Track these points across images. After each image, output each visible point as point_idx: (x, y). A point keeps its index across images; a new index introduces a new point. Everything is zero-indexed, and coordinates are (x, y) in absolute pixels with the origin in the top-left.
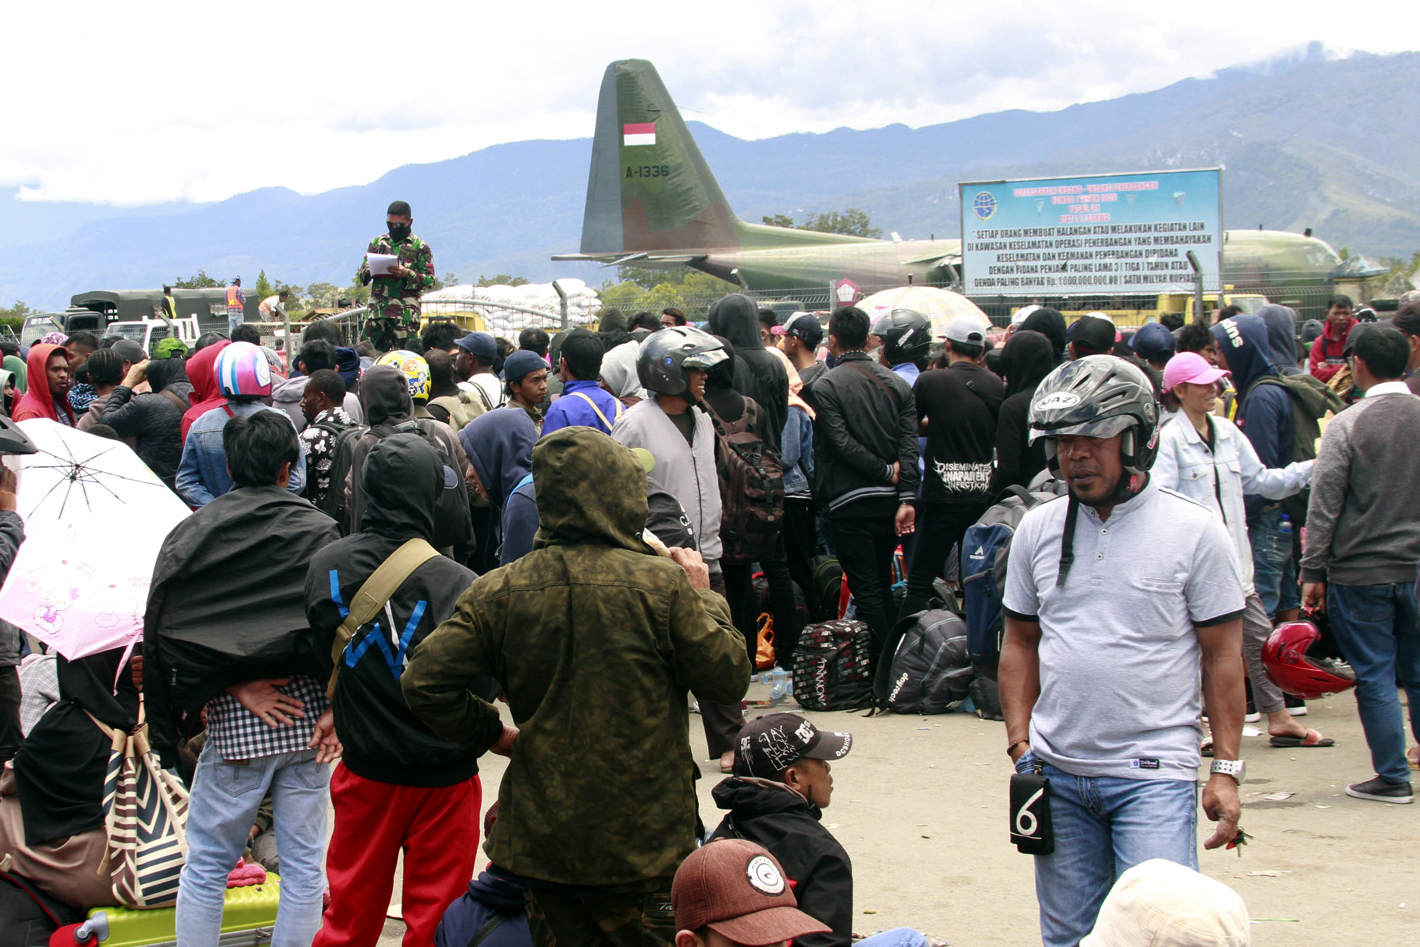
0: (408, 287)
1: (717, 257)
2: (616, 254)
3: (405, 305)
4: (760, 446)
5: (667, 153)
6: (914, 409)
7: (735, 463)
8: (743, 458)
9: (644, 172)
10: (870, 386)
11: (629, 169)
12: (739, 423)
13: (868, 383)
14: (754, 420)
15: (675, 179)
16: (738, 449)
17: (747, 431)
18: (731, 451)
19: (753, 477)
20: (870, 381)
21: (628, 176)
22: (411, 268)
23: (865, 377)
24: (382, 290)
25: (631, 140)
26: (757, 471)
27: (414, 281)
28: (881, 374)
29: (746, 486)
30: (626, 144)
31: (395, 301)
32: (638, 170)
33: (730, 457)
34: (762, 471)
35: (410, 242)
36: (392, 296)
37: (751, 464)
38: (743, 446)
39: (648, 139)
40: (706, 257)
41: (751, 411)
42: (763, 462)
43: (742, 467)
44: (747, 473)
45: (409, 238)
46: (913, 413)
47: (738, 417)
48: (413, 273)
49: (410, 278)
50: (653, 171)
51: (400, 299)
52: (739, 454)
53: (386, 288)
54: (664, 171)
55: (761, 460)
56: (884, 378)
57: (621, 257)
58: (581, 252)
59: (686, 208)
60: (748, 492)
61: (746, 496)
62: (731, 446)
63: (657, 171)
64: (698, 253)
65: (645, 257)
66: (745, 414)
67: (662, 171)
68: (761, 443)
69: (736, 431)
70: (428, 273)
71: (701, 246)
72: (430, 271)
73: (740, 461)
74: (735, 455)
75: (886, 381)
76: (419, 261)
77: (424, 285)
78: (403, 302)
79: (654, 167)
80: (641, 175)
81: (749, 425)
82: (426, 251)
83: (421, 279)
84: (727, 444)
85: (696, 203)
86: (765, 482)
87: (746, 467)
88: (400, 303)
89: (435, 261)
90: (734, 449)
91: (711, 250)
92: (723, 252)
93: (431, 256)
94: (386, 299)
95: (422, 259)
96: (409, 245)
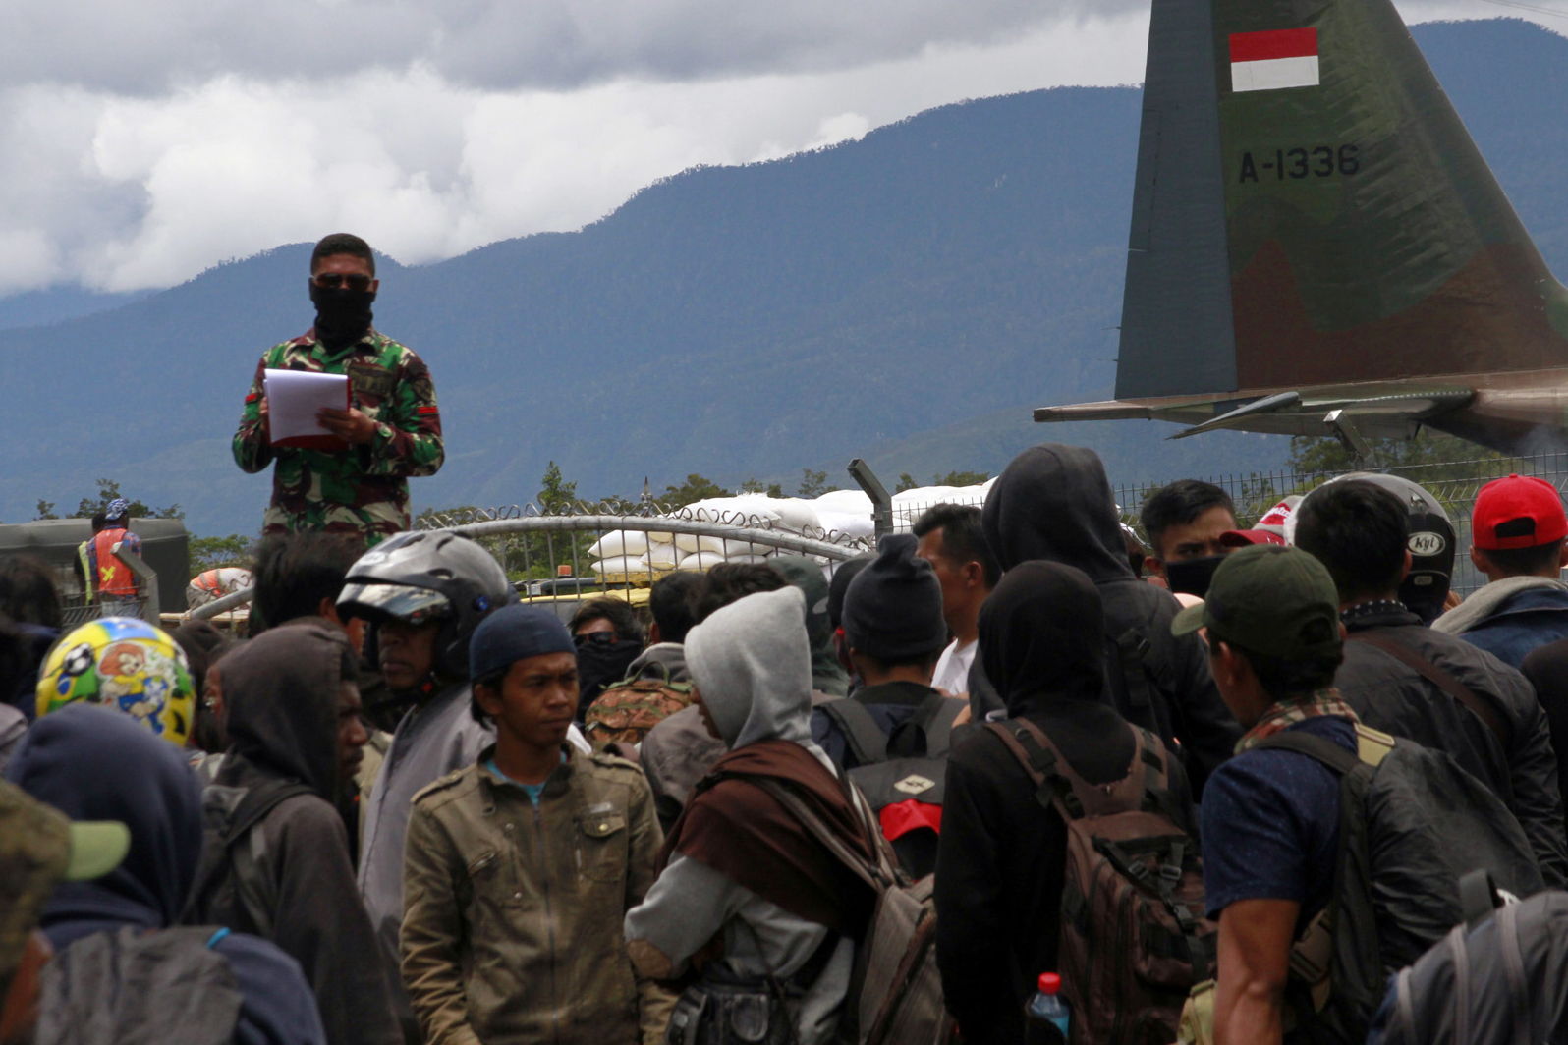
0: (375, 469)
1: (1503, 395)
2: (1215, 397)
3: (370, 525)
4: (1178, 849)
5: (1356, 109)
6: (1546, 746)
7: (1108, 890)
8: (1131, 878)
9: (1290, 163)
10: (1425, 693)
11: (1247, 159)
12: (1123, 788)
13: (1419, 686)
14: (1162, 782)
15: (1379, 182)
16: (1119, 855)
17: (1144, 808)
18: (1098, 858)
19: (1158, 928)
20: (1425, 680)
21: (1243, 177)
22: (380, 417)
23: (1410, 671)
24: (306, 485)
25: (1251, 76)
26: (1170, 910)
27: (391, 453)
28: (1453, 660)
29: (1139, 950)
30: (1237, 87)
31: (342, 514)
32: (1274, 160)
33: (1095, 874)
34: (1183, 913)
35: (371, 350)
36: (333, 502)
37: (1152, 893)
38: (1128, 847)
39: (1299, 72)
40: (1474, 397)
41: (1150, 759)
42: (1187, 889)
43: (1127, 901)
44: (1140, 914)
45: (368, 339)
46: (1547, 758)
47: (1121, 772)
48: (387, 431)
49: (378, 443)
50: (1314, 160)
51: (355, 508)
52: (1119, 868)
53: (316, 478)
54: (1345, 161)
55: (1180, 884)
56: (1461, 670)
57: (1234, 405)
58: (1118, 396)
59: (1416, 260)
60: (1143, 968)
61: (1141, 979)
62: (1100, 846)
63: (1328, 162)
64: (1450, 386)
65: (1294, 401)
66: (1137, 764)
67: (1342, 161)
68: (1180, 839)
69: (1114, 807)
70: (424, 431)
71: (1458, 368)
72: (430, 423)
73: (1123, 887)
74: (1108, 871)
75: (1467, 676)
76: (399, 401)
77: (417, 464)
78: (362, 515)
79: (1318, 150)
80: (1281, 176)
81: (1150, 794)
82: (415, 374)
83: (409, 445)
84: (1088, 842)
85: (1442, 247)
86: (1189, 939)
87: (1138, 901)
88: (355, 519)
89: (440, 399)
90: (1106, 853)
91: (1486, 377)
92: (1520, 383)
93: (429, 385)
94: (317, 509)
95: (409, 394)
96: (370, 359)
